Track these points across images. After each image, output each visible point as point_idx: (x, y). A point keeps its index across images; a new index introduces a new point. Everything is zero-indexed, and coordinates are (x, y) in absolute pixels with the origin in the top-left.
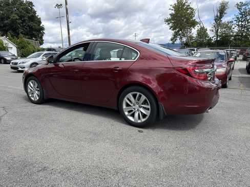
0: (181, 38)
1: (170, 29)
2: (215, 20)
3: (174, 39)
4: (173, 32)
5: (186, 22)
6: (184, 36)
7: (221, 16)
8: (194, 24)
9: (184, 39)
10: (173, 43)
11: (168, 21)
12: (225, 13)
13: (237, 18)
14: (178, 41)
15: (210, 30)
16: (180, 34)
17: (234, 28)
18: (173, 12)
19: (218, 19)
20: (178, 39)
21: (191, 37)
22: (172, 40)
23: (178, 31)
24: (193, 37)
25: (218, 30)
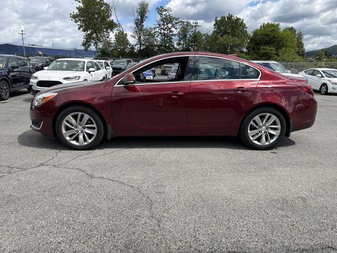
0: (96, 43)
1: (79, 29)
2: (136, 24)
3: (86, 44)
4: (84, 33)
5: (101, 21)
6: (99, 40)
7: (142, 21)
8: (112, 26)
9: (100, 45)
10: (86, 50)
11: (74, 17)
12: (147, 17)
13: (159, 25)
14: (93, 48)
15: (132, 36)
16: (94, 38)
17: (157, 37)
18: (81, 5)
19: (139, 23)
20: (92, 44)
21: (109, 43)
22: (84, 45)
23: (92, 33)
24: (111, 43)
25: (140, 37)
